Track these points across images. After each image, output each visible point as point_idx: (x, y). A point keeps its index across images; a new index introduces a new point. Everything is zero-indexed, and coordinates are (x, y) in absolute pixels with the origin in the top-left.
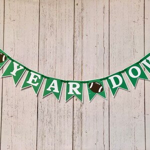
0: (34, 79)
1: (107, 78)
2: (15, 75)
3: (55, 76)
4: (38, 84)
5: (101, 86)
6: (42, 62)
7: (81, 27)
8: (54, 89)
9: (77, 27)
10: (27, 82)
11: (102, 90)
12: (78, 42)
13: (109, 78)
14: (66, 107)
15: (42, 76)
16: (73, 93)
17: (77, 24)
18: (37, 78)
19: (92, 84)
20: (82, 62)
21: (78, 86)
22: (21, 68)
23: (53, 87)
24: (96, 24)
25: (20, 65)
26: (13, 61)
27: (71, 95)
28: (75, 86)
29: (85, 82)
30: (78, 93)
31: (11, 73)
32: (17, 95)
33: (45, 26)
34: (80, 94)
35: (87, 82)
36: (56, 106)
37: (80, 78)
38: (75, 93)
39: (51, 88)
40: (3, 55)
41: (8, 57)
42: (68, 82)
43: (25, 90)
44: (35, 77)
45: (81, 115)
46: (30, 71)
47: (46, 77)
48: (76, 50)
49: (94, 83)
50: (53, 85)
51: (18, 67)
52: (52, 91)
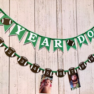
0: (33, 37)
1: (76, 37)
2: (19, 34)
3: (46, 35)
4: (35, 40)
5: (73, 42)
6: (37, 26)
7: (61, 6)
8: (46, 44)
9: (58, 5)
10: (28, 39)
11: (74, 44)
12: (59, 14)
13: (78, 37)
14: (53, 55)
15: (38, 35)
16: (58, 47)
17: (58, 3)
18: (34, 37)
19: (68, 41)
20: (62, 27)
21: (60, 42)
22: (23, 29)
23: (45, 43)
24: (69, 4)
25: (22, 27)
26: (17, 24)
27: (57, 48)
28: (58, 42)
29: (64, 40)
30: (60, 46)
31: (16, 33)
32: (20, 48)
33: (38, 2)
34: (62, 47)
35: (65, 40)
36: (47, 55)
37: (61, 37)
38: (59, 47)
39: (44, 44)
40: (10, 20)
41: (13, 21)
42: (54, 39)
43: (26, 45)
44: (33, 36)
45: (63, 60)
46: (30, 32)
47: (40, 36)
48: (58, 20)
49: (69, 40)
50: (45, 41)
51: (21, 29)
52: (45, 45)
